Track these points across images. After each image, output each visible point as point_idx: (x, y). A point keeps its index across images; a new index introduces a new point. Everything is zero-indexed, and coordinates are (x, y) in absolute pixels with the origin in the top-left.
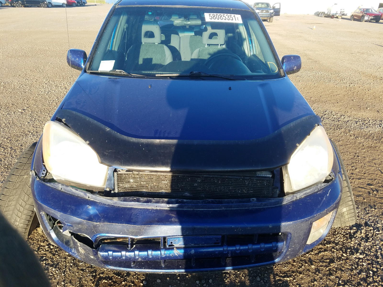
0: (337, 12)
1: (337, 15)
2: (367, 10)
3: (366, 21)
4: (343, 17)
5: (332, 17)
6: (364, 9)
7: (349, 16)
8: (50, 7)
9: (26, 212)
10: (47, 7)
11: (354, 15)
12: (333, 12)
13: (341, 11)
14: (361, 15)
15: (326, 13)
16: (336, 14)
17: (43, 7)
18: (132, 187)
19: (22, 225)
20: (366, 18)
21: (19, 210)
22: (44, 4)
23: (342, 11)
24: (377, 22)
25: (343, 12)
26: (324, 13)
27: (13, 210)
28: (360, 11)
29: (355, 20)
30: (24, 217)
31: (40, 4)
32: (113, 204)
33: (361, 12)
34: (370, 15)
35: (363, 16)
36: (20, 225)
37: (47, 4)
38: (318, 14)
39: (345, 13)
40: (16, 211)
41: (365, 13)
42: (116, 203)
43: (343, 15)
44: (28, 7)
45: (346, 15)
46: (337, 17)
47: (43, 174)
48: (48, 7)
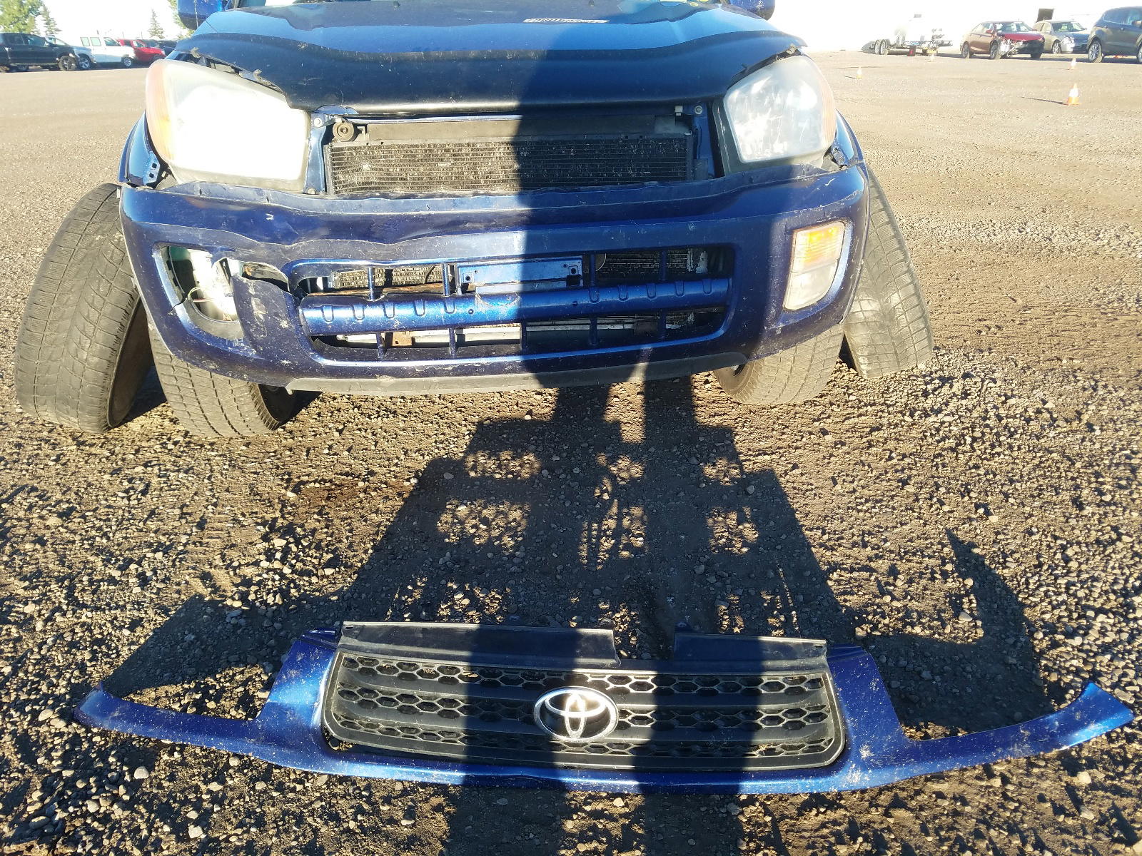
0: (922, 38)
1: (924, 46)
2: (1006, 25)
3: (1004, 57)
4: (942, 50)
5: (911, 52)
6: (994, 24)
7: (956, 48)
8: (87, 69)
9: (104, 323)
10: (76, 70)
11: (970, 41)
12: (911, 38)
13: (935, 33)
14: (989, 40)
15: (892, 43)
16: (921, 43)
17: (66, 69)
18: (370, 183)
19: (96, 359)
20: (1004, 48)
21: (88, 316)
22: (66, 59)
23: (938, 33)
24: (1035, 56)
25: (940, 37)
26: (887, 42)
27: (73, 318)
28: (986, 29)
29: (972, 55)
30: (100, 336)
31: (54, 60)
32: (325, 212)
33: (987, 32)
34: (1015, 38)
35: (995, 43)
36: (90, 360)
37: (75, 60)
38: (870, 49)
39: (945, 39)
40: (80, 321)
41: (999, 35)
42: (332, 205)
43: (942, 45)
44: (18, 70)
45: (948, 45)
46: (925, 53)
47: (152, 176)
48: (79, 68)
